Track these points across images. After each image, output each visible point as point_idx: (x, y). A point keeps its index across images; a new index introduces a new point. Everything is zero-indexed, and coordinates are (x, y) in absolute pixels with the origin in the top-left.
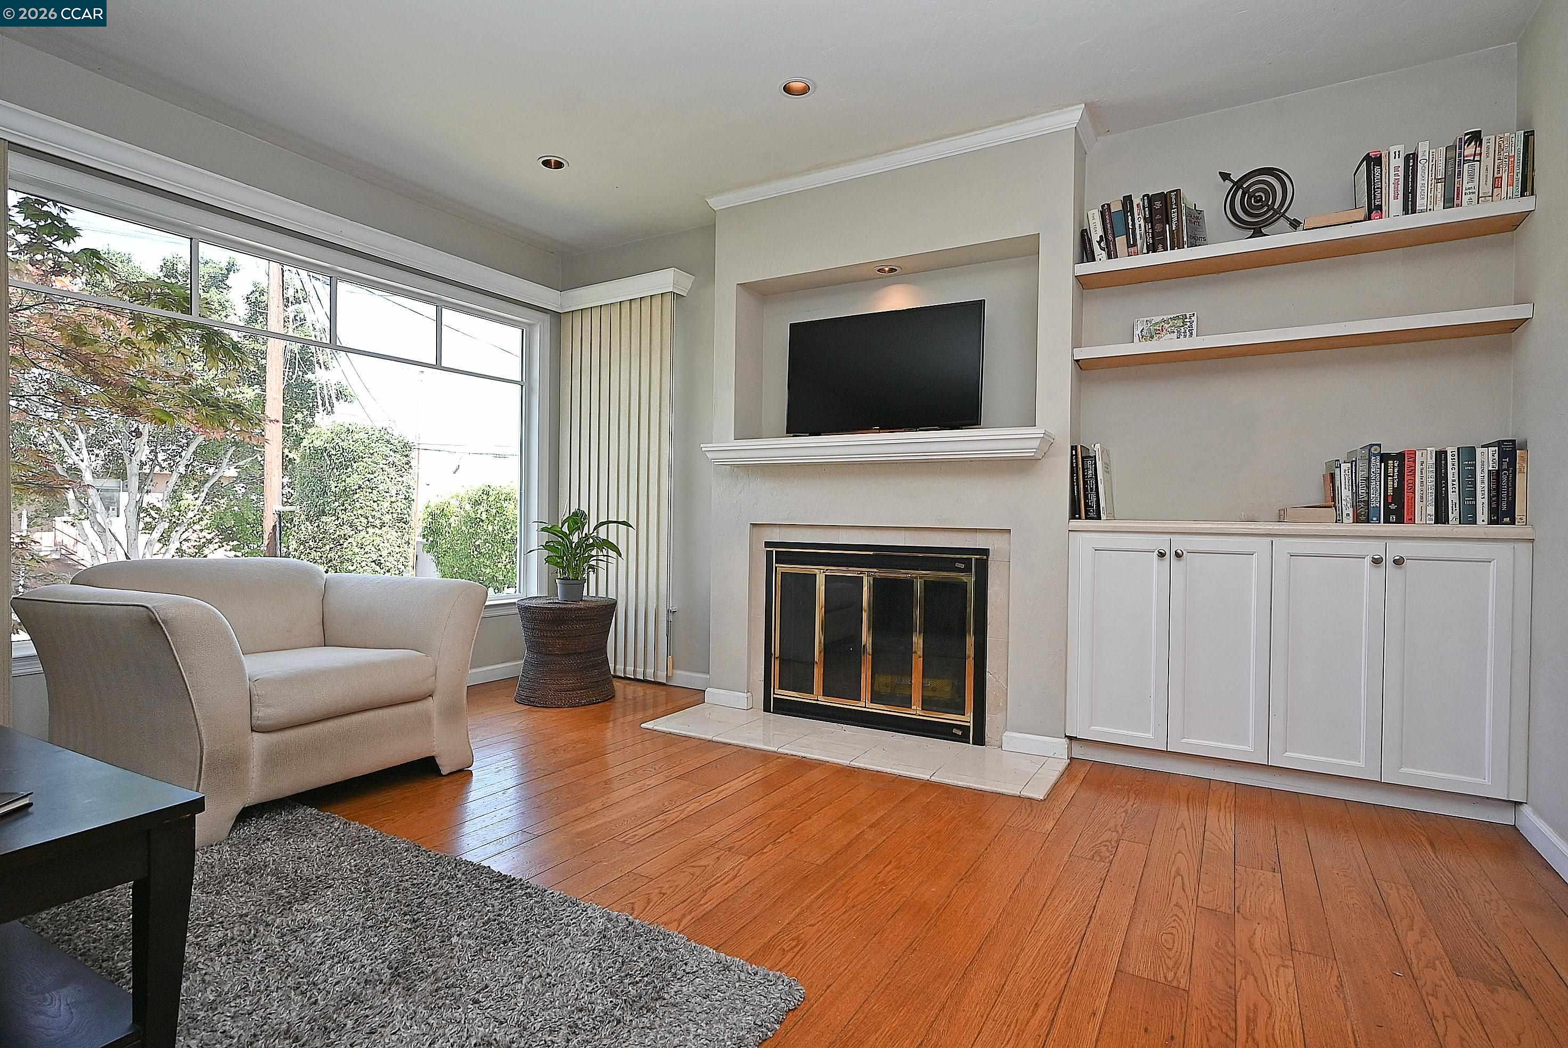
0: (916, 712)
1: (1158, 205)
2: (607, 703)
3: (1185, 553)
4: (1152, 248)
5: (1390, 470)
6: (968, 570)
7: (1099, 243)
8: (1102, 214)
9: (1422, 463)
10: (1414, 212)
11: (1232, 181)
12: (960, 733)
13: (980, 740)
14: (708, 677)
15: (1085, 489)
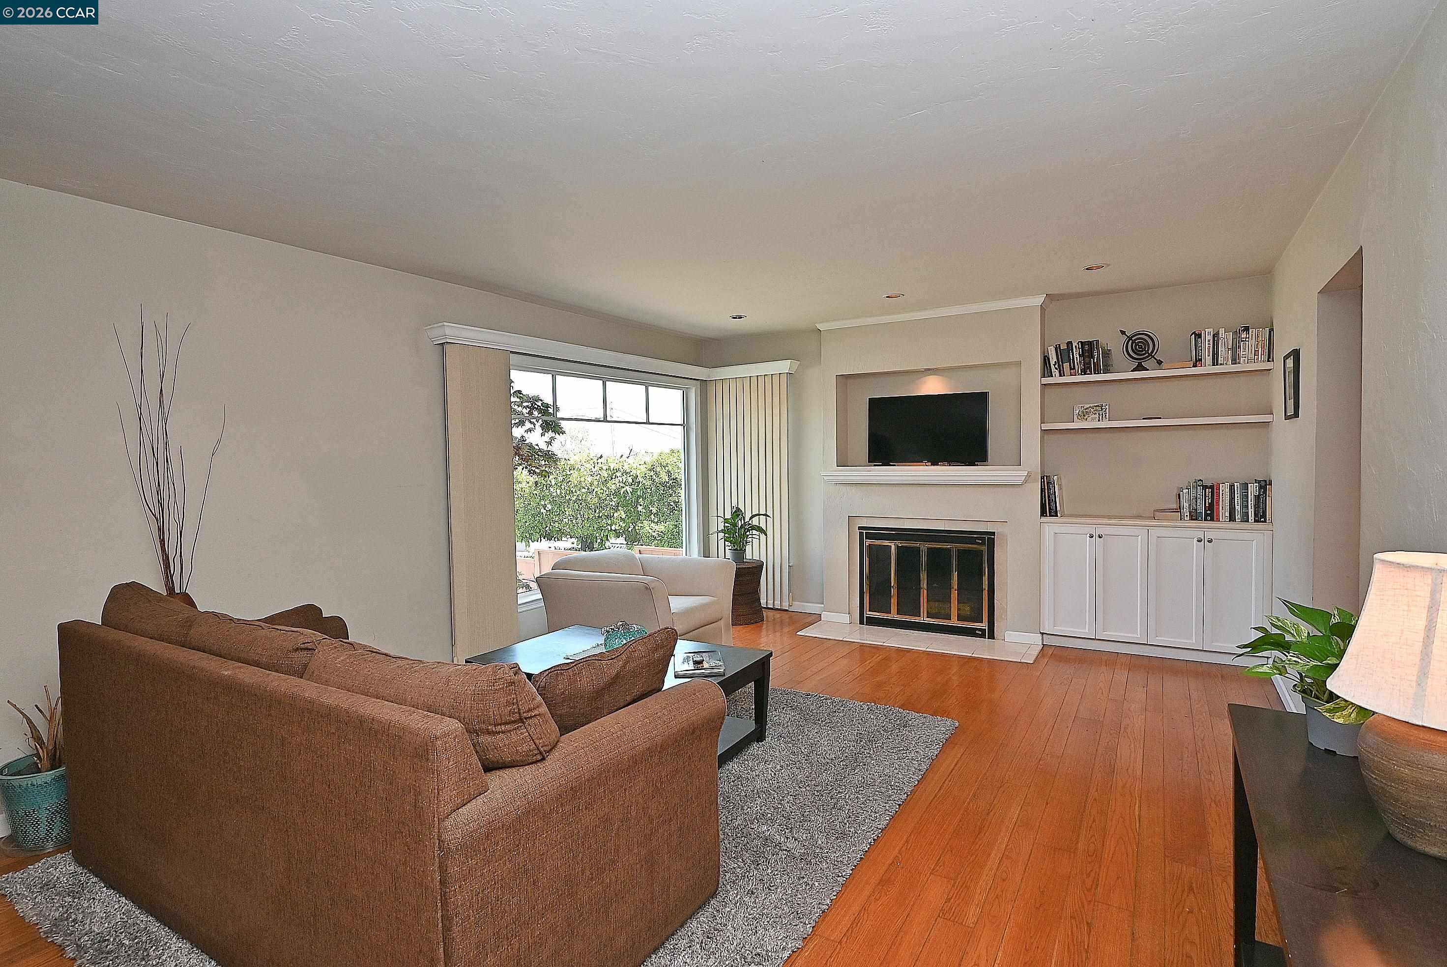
0: (954, 622)
1: (1086, 348)
2: (758, 624)
3: (1103, 536)
4: (1084, 372)
5: (1207, 493)
6: (983, 544)
7: (1054, 365)
8: (1056, 349)
9: (1223, 491)
10: (1217, 365)
11: (1127, 335)
12: (980, 633)
13: (992, 636)
14: (823, 606)
15: (1049, 500)
